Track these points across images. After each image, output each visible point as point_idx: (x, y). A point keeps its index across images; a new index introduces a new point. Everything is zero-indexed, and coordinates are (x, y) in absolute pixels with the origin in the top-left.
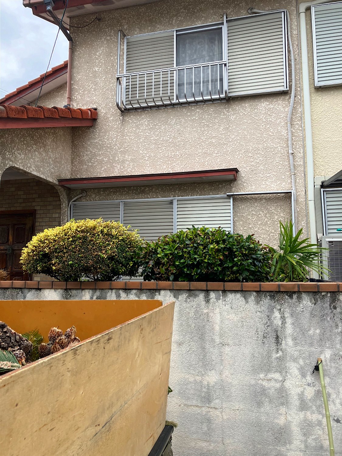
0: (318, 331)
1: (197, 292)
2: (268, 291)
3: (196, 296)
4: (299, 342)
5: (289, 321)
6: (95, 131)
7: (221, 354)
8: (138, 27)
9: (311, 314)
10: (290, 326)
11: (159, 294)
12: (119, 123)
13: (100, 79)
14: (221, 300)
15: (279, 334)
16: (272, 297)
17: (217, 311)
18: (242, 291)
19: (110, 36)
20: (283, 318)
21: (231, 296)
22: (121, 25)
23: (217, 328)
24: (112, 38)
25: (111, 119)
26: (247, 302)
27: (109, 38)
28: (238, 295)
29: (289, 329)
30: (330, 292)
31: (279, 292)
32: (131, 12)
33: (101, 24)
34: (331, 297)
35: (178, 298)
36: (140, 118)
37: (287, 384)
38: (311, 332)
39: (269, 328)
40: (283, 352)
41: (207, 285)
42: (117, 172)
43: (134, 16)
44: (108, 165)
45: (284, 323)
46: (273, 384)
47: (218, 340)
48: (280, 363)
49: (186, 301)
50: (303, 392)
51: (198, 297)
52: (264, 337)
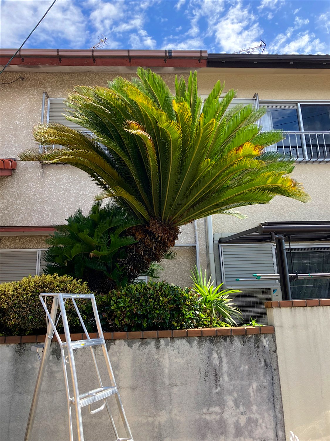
0: (247, 367)
1: (149, 340)
2: (207, 336)
3: (148, 344)
4: (233, 378)
5: (225, 360)
6: (13, 180)
7: (170, 394)
8: (61, 92)
9: (241, 353)
10: (225, 365)
11: (115, 344)
12: (39, 175)
13: (21, 132)
14: (170, 346)
15: (217, 372)
16: (211, 341)
17: (166, 356)
18: (187, 337)
19: (33, 95)
20: (220, 358)
21: (178, 342)
22: (44, 87)
23: (166, 371)
24: (35, 96)
25: (31, 170)
26: (191, 346)
27: (32, 96)
28: (184, 341)
29: (225, 367)
30: (254, 334)
31: (217, 336)
32: (55, 78)
33: (24, 83)
34: (255, 338)
35: (132, 347)
36: (60, 172)
37: (226, 415)
38: (242, 368)
39: (209, 368)
40: (221, 388)
41: (158, 334)
42: (35, 221)
43: (57, 81)
44: (25, 214)
45: (221, 362)
46: (214, 416)
47: (167, 382)
48: (219, 397)
49: (139, 349)
50: (237, 421)
51: (150, 344)
52: (206, 376)
